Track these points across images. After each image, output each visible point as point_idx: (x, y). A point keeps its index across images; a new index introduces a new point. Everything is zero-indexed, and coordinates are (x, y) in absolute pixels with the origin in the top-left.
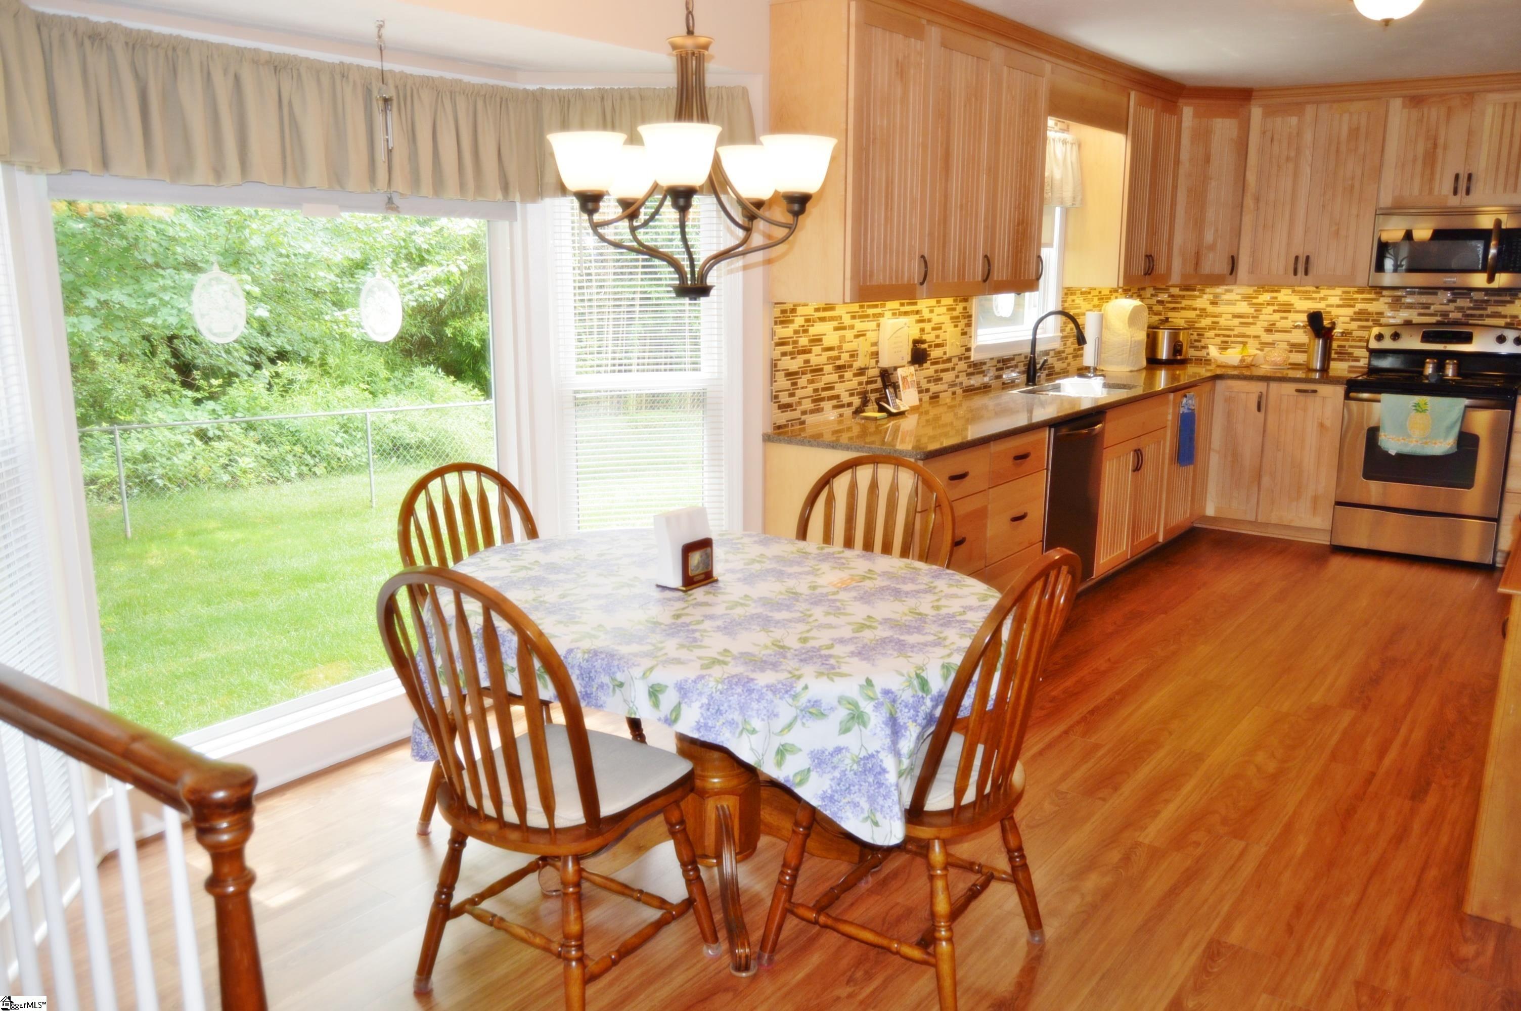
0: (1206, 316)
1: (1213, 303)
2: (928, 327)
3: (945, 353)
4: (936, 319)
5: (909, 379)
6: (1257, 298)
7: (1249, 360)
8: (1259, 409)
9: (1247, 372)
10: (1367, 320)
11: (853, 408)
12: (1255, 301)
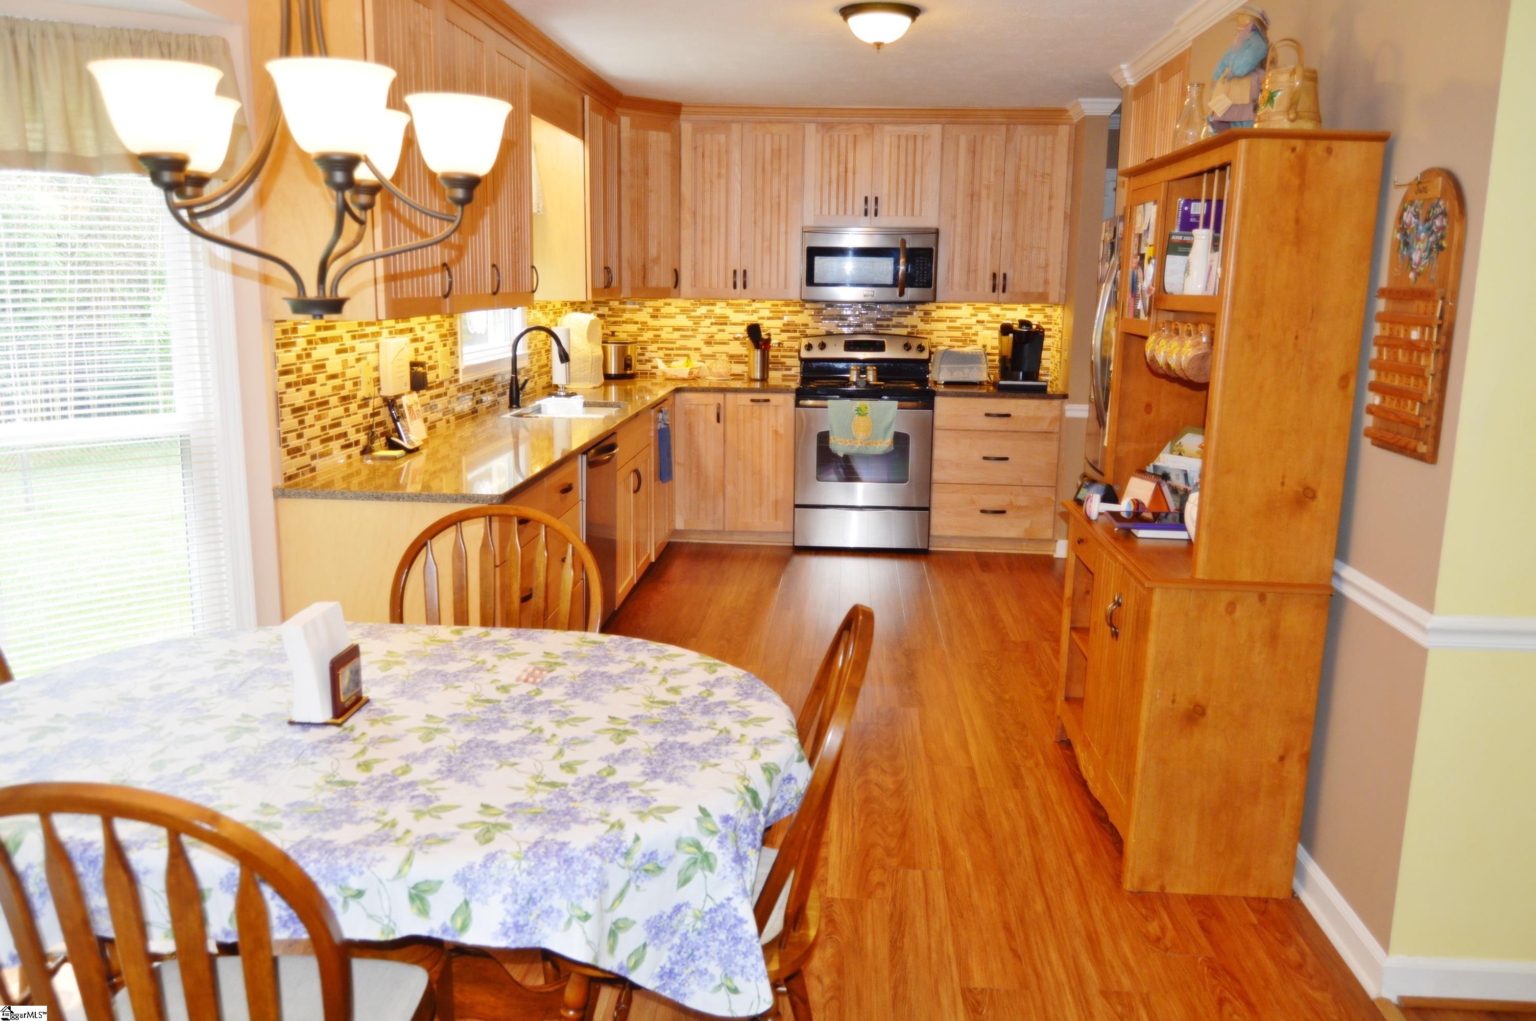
0: (648, 330)
1: (654, 317)
2: (421, 346)
3: (437, 376)
4: (428, 338)
5: (415, 408)
6: (695, 311)
7: (695, 372)
8: (718, 421)
9: (694, 385)
10: (795, 331)
11: (360, 448)
12: (693, 314)
